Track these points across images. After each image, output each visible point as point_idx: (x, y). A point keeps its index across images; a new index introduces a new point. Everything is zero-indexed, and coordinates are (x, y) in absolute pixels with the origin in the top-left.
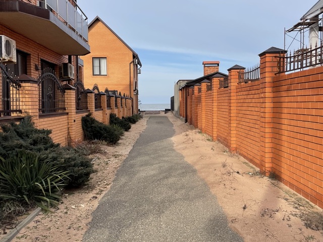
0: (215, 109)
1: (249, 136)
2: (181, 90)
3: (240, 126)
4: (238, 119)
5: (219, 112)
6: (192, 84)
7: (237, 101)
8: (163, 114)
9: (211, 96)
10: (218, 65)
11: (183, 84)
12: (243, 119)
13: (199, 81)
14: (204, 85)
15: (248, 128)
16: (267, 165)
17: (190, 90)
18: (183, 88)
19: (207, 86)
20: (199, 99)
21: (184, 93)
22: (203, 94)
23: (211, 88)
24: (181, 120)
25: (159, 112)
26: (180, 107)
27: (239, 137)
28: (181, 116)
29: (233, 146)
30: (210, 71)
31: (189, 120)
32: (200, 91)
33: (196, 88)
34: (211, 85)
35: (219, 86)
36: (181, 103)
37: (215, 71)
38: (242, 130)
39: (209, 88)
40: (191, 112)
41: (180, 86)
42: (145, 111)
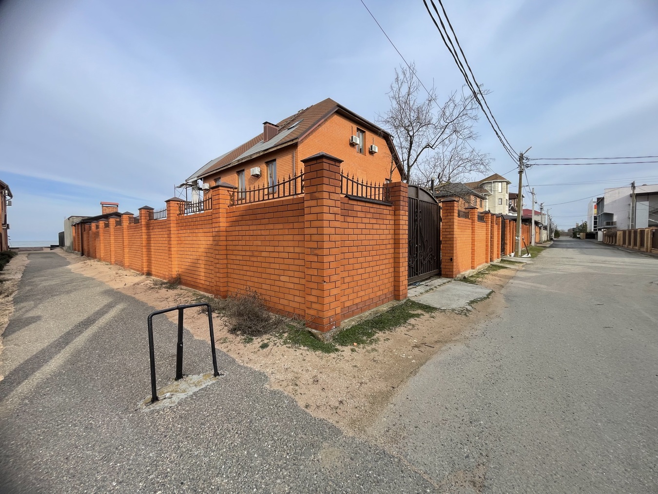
0: (112, 241)
1: (136, 256)
2: (75, 225)
3: (131, 251)
4: (129, 246)
5: (116, 243)
6: (89, 221)
7: (128, 235)
8: (49, 250)
9: (109, 232)
10: (117, 207)
11: (77, 221)
12: (132, 246)
13: (97, 219)
14: (102, 223)
15: (135, 251)
16: (145, 269)
17: (87, 226)
18: (78, 224)
19: (105, 224)
20: (97, 235)
21: (78, 229)
22: (101, 230)
23: (109, 225)
24: (76, 254)
25: (41, 248)
26: (73, 243)
27: (130, 258)
28: (75, 250)
29: (127, 264)
30: (109, 211)
31: (86, 253)
32: (97, 227)
33: (93, 225)
34: (108, 223)
35: (115, 224)
36: (74, 238)
37: (115, 211)
38: (132, 253)
39: (107, 226)
40: (88, 245)
41: (73, 222)
42: (18, 248)
